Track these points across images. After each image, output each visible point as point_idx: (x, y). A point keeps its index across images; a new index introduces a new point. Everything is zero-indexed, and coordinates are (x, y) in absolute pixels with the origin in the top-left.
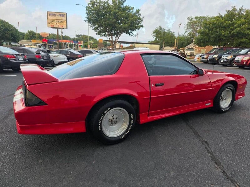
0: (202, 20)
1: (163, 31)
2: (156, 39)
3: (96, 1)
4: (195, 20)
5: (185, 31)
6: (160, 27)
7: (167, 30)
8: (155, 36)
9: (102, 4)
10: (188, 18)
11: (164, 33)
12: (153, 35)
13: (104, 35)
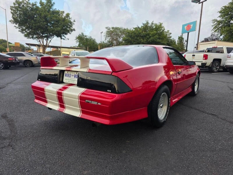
0: (117, 30)
1: (86, 38)
2: (79, 44)
3: (23, 1)
4: (112, 30)
5: (105, 38)
6: (82, 34)
7: (89, 37)
8: (79, 42)
9: (31, 6)
10: (107, 28)
11: (87, 39)
12: (76, 40)
13: (32, 37)
